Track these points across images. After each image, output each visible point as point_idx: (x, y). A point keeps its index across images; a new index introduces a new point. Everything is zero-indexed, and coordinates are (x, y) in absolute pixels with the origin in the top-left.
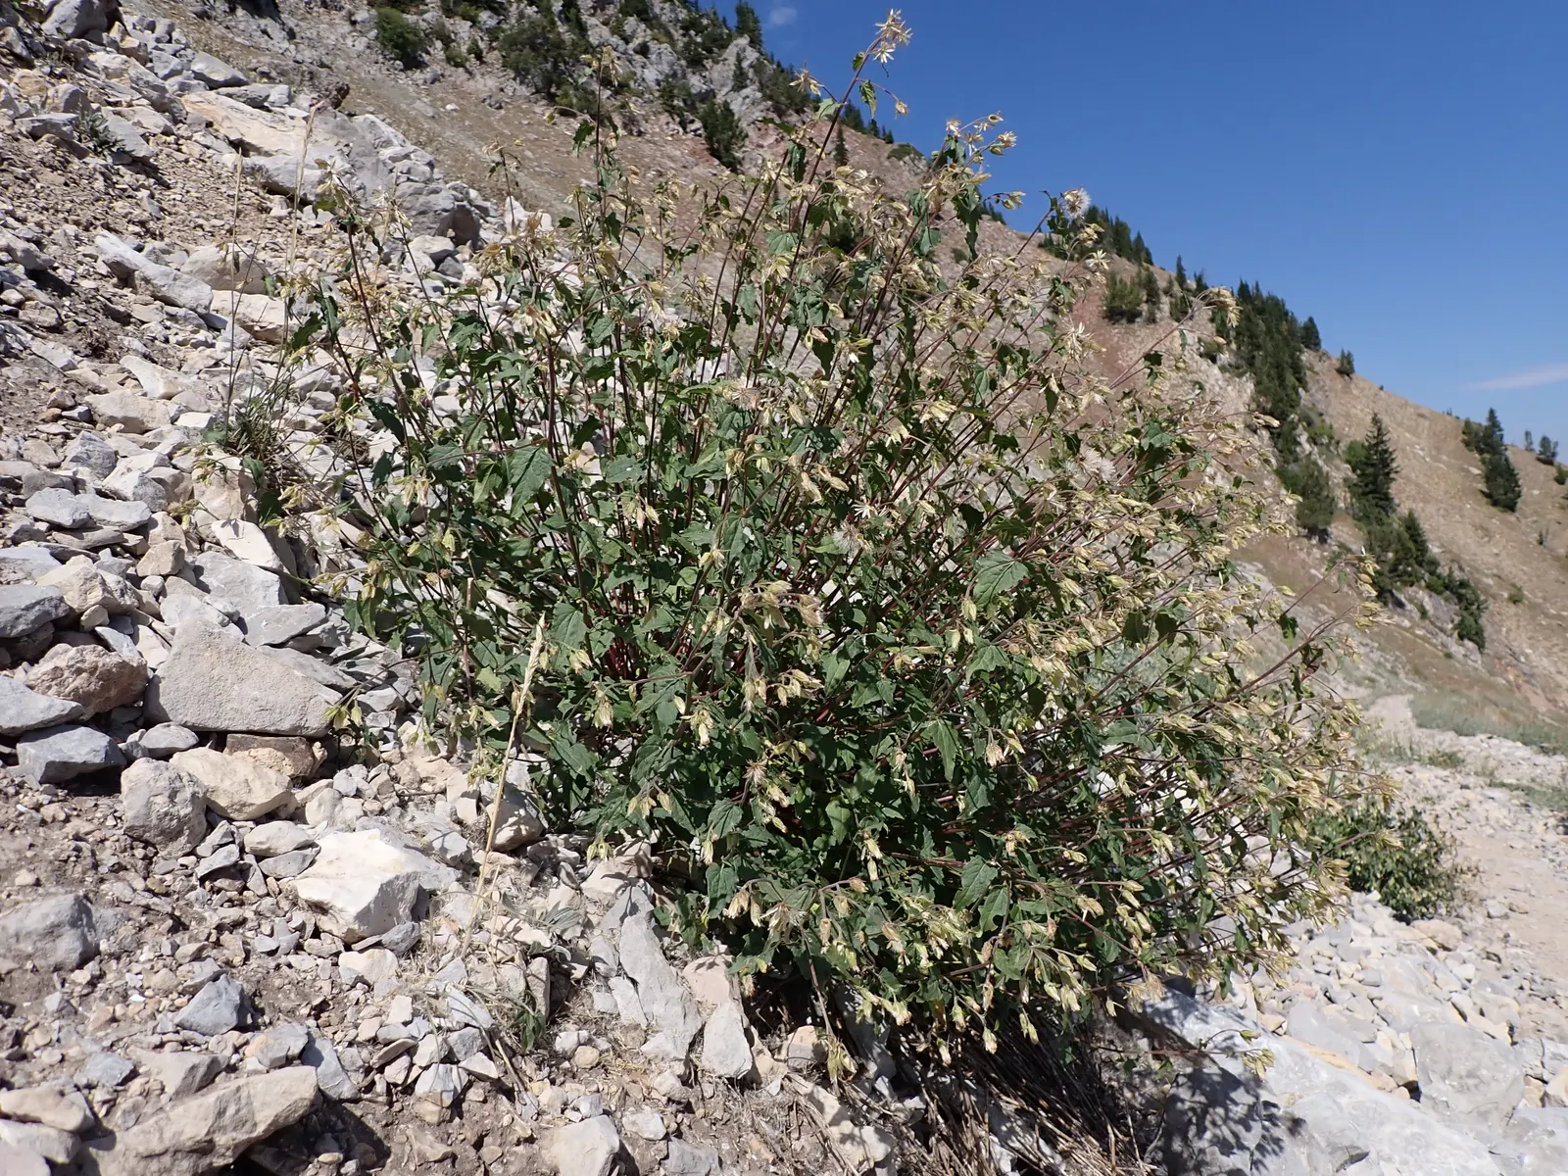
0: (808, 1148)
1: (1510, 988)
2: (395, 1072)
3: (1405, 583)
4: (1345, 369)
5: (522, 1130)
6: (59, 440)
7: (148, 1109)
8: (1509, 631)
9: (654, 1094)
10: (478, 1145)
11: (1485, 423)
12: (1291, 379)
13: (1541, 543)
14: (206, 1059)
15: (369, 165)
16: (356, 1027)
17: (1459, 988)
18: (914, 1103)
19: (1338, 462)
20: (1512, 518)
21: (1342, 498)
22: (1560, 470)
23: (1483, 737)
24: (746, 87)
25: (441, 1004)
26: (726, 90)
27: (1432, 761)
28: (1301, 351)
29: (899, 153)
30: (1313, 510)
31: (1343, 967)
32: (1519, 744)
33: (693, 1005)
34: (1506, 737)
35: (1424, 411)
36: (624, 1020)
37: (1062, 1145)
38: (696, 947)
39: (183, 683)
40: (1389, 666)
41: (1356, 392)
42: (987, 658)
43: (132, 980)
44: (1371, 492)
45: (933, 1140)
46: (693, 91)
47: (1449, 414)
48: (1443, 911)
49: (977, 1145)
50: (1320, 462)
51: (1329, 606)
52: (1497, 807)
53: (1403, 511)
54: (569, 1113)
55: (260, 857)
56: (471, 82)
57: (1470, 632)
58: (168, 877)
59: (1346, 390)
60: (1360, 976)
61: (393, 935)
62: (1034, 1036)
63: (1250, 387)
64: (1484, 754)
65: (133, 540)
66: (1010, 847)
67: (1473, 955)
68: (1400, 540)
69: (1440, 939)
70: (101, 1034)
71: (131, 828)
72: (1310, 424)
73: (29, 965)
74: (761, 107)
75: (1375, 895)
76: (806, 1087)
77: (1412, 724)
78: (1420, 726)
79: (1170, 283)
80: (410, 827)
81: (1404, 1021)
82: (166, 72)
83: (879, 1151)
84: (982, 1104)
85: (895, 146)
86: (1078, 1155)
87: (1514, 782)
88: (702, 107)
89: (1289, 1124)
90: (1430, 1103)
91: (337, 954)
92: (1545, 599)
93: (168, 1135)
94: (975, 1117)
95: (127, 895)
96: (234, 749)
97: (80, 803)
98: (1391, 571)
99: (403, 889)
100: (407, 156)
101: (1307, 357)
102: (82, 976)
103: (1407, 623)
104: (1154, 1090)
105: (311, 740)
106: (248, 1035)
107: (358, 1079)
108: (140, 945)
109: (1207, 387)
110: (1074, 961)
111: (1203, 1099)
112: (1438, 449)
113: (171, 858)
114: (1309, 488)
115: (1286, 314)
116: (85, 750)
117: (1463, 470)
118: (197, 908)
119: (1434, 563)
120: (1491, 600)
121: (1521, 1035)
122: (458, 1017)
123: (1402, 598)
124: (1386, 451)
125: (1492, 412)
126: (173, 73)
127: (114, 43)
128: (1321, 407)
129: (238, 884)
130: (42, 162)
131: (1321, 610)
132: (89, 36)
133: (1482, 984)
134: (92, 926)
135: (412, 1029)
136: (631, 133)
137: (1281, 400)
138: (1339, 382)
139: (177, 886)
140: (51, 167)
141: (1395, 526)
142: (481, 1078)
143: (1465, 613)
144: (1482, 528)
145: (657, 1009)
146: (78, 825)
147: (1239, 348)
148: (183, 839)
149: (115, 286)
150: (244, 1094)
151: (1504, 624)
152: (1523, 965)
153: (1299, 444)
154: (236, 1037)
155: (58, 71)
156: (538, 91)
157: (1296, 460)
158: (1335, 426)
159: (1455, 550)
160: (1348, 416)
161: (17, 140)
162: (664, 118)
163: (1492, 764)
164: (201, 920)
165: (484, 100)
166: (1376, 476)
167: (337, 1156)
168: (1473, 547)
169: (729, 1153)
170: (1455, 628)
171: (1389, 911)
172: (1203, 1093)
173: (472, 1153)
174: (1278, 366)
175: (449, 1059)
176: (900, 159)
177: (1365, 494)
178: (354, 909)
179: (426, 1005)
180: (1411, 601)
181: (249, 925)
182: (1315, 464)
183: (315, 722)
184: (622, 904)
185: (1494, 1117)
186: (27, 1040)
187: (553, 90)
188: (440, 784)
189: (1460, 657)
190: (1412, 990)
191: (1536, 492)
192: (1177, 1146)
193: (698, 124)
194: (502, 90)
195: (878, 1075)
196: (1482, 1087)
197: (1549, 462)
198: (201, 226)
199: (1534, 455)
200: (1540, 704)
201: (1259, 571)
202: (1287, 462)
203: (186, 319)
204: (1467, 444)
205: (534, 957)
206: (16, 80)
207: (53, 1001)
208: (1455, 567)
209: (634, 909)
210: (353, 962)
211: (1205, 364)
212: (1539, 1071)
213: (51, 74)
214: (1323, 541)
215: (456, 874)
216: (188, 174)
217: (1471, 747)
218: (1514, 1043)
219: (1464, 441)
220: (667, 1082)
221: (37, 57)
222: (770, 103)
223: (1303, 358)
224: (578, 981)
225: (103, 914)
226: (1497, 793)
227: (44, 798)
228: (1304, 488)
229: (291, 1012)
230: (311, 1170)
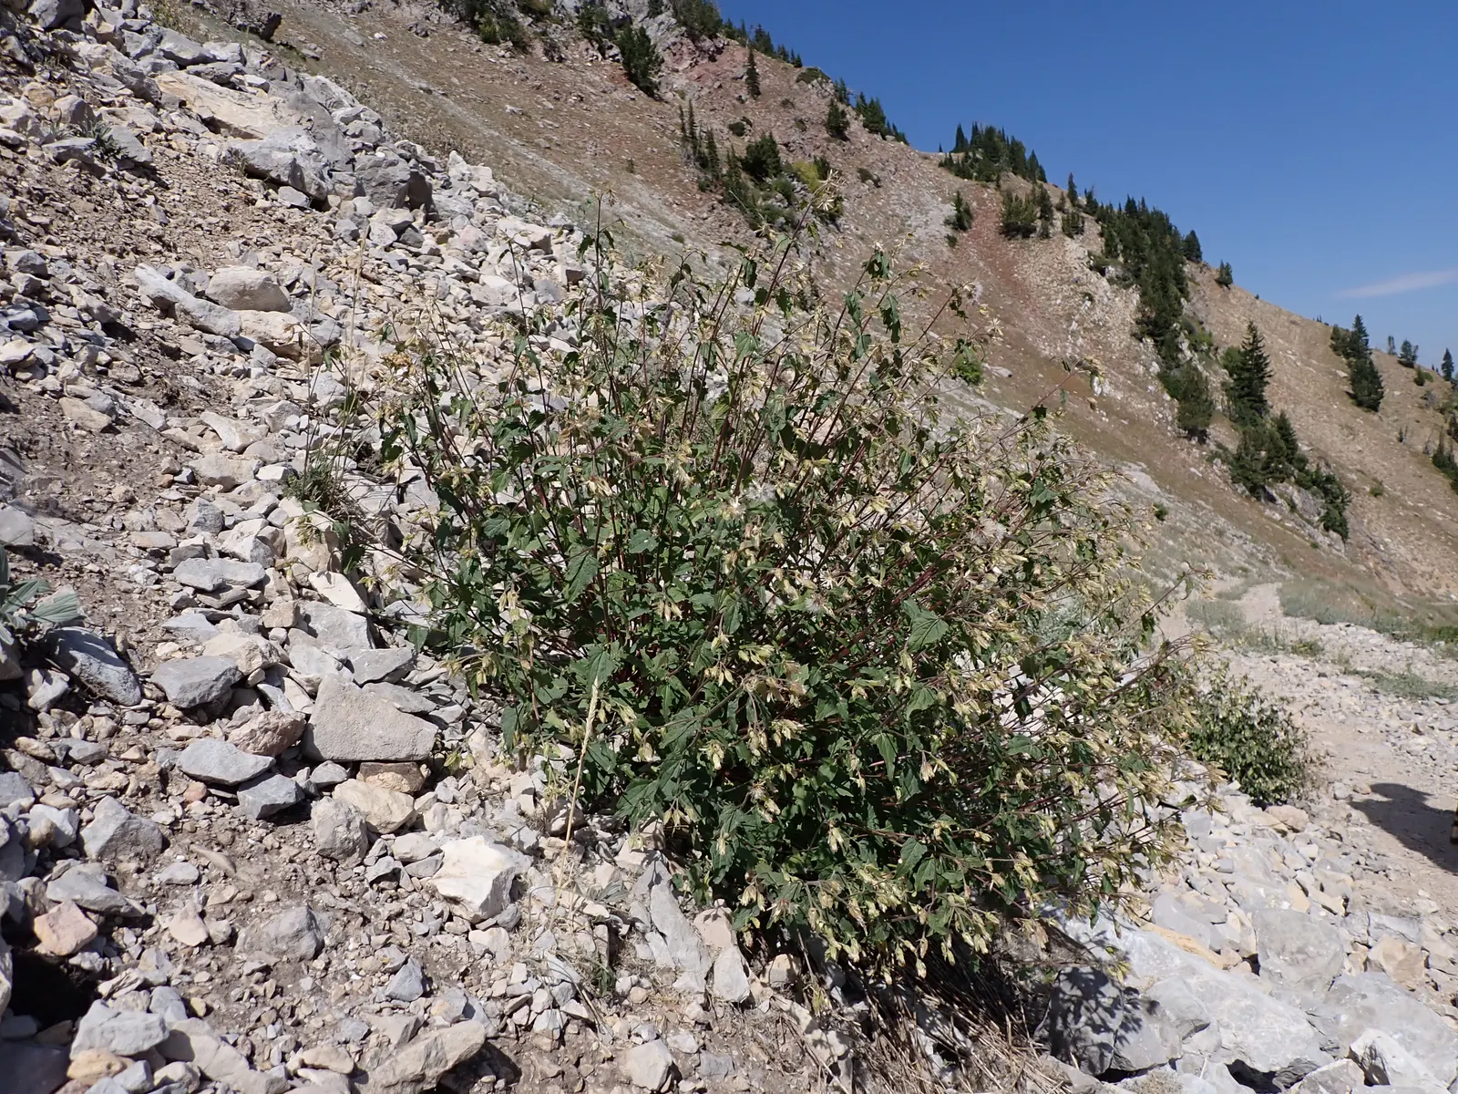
0: (791, 1050)
1: (1347, 864)
2: (521, 1017)
3: (1276, 480)
4: (1224, 280)
5: (606, 1052)
6: (178, 505)
7: (384, 1055)
8: (1370, 521)
9: (685, 1019)
10: (577, 1064)
11: (1352, 329)
12: (1174, 289)
13: (1401, 440)
14: (413, 1019)
15: (329, 136)
16: (490, 986)
17: (1304, 866)
18: (860, 1006)
19: (1216, 367)
20: (1374, 417)
21: (1220, 401)
22: (1419, 373)
23: (1342, 625)
24: (661, 13)
25: (543, 966)
26: (641, 16)
27: (1295, 650)
28: (1183, 263)
29: (807, 77)
30: (1193, 414)
31: (1202, 857)
32: (1373, 632)
33: (706, 950)
34: (1362, 625)
35: (1298, 320)
36: (659, 964)
37: (972, 1032)
38: (702, 903)
39: (329, 728)
40: (1260, 556)
41: (1233, 301)
42: (921, 699)
43: (350, 964)
44: (1248, 395)
45: (875, 1034)
46: (611, 18)
47: (1319, 321)
48: (1294, 795)
49: (909, 1037)
50: (1200, 367)
51: (1206, 501)
52: (1348, 695)
53: (1276, 412)
54: (634, 1039)
55: (405, 863)
56: (397, 11)
57: (1335, 524)
58: (349, 883)
59: (1225, 299)
60: (1216, 865)
61: (504, 917)
62: (952, 959)
63: (1136, 297)
64: (1342, 642)
65: (254, 594)
66: (937, 832)
67: (1319, 834)
68: (1272, 439)
69: (1289, 823)
70: (341, 1004)
71: (323, 850)
72: (1191, 332)
73: (285, 959)
74: (676, 32)
75: (1236, 785)
76: (786, 1004)
77: (1280, 612)
78: (1286, 614)
79: (1063, 199)
80: (492, 823)
81: (1252, 902)
82: (138, 51)
83: (840, 1049)
84: (911, 1003)
85: (804, 69)
86: (984, 1039)
87: (1366, 669)
88: (619, 34)
89: (1147, 1005)
90: (1266, 975)
91: (467, 932)
92: (1404, 492)
93: (398, 1072)
94: (907, 1015)
95: (332, 902)
96: (366, 774)
97: (283, 831)
98: (1263, 469)
99: (506, 880)
100: (357, 117)
101: (1188, 268)
102: (319, 964)
103: (1277, 516)
104: (1042, 977)
105: (419, 763)
106: (430, 1000)
107: (497, 1023)
108: (347, 937)
109: (1096, 298)
110: (984, 917)
111: (1079, 993)
112: (1308, 353)
113: (349, 867)
114: (1188, 393)
115: (1170, 228)
116: (283, 793)
117: (1331, 373)
118: (372, 905)
119: (1303, 461)
120: (1354, 493)
121: (1352, 907)
122: (557, 976)
123: (1273, 493)
124: (1261, 356)
125: (1358, 319)
126: (144, 53)
127: (91, 30)
128: (1201, 316)
129: (394, 884)
130: (73, 190)
131: (1200, 506)
132: (67, 24)
133: (1325, 862)
134: (317, 928)
135: (527, 987)
136: (552, 59)
137: (1164, 310)
138: (1218, 292)
139: (356, 890)
140: (80, 194)
141: (1268, 426)
142: (575, 1017)
143: (1330, 506)
144: (1347, 427)
145: (681, 954)
146: (288, 850)
147: (1126, 261)
148: (356, 855)
149: (160, 317)
150: (439, 1041)
151: (1366, 515)
152: (1361, 842)
153: (1181, 351)
154: (423, 1002)
155: (57, 76)
156: (462, 19)
157: (1178, 366)
158: (1215, 333)
159: (1322, 448)
160: (1226, 324)
161: (49, 170)
162: (584, 44)
163: (1348, 651)
164: (378, 914)
165: (410, 29)
166: (1250, 380)
167: (493, 1077)
168: (1339, 445)
169: (738, 1057)
170: (1321, 520)
171: (1248, 797)
172: (1079, 988)
173: (574, 1070)
174: (1163, 278)
175: (555, 1006)
176: (808, 82)
177: (1241, 397)
178: (479, 901)
179: (535, 969)
180: (1281, 496)
181: (406, 914)
182: (1196, 369)
183: (423, 749)
184: (648, 875)
185: (1318, 986)
186: (297, 1011)
187: (476, 18)
188: (505, 783)
189: (1326, 547)
190: (1260, 875)
191: (1397, 393)
192: (1059, 1026)
193: (615, 50)
194: (427, 18)
195: (833, 986)
196: (1309, 960)
197: (1410, 365)
198: (200, 226)
199: (1395, 359)
200: (1398, 590)
201: (1143, 471)
202: (1169, 368)
203: (221, 345)
204: (1335, 349)
205: (597, 924)
206: (26, 93)
207: (306, 983)
208: (1322, 464)
209: (658, 879)
210: (480, 938)
211: (1094, 276)
212: (1365, 938)
213: (51, 79)
214: (1202, 442)
215: (529, 859)
216: (181, 172)
217: (1331, 636)
218: (1347, 914)
219: (1332, 346)
220: (693, 1010)
221: (36, 61)
222: (684, 28)
223: (1185, 269)
224: (624, 937)
225: (322, 917)
226: (1350, 680)
227: (262, 832)
228: (1185, 392)
229: (447, 978)
230: (476, 1088)
